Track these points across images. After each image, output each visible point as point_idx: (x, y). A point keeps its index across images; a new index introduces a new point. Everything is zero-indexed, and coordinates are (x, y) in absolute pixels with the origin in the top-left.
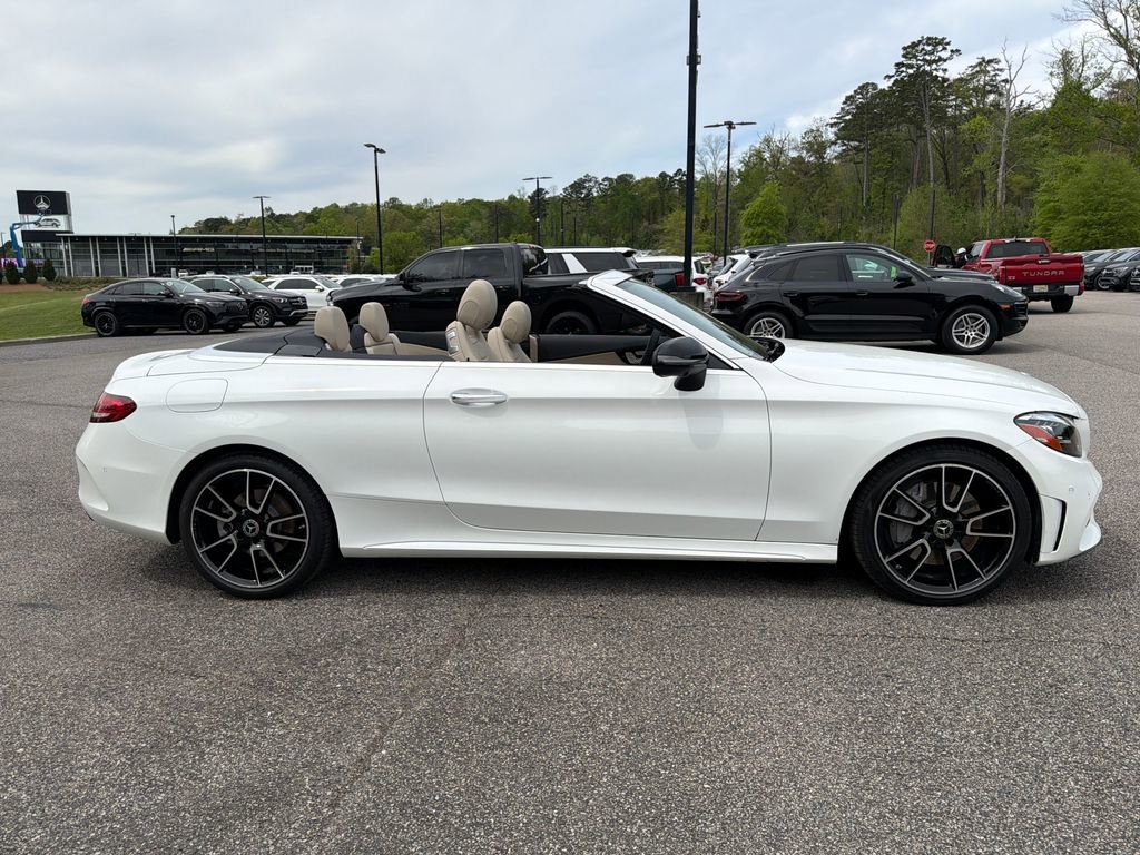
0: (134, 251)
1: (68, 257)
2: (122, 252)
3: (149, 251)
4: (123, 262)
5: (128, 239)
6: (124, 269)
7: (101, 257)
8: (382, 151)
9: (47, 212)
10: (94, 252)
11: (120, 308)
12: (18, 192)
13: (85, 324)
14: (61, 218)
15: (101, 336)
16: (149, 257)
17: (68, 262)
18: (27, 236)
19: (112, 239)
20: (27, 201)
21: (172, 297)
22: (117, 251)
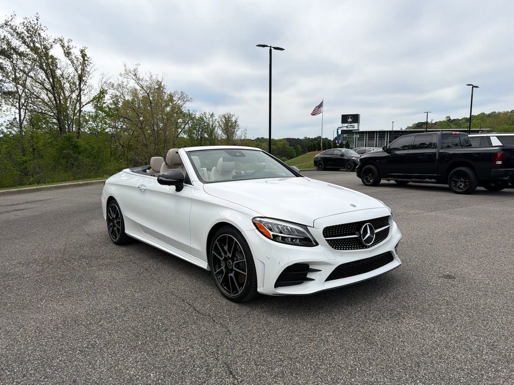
0: (381, 137)
1: (356, 140)
2: (377, 137)
3: (387, 137)
4: (376, 141)
5: (380, 132)
6: (376, 144)
7: (368, 140)
8: (477, 87)
9: (351, 123)
10: (366, 138)
11: (326, 160)
12: (342, 115)
13: (315, 166)
14: (356, 125)
15: (318, 170)
16: (387, 139)
17: (356, 142)
18: (343, 132)
19: (373, 132)
20: (345, 119)
21: (343, 156)
22: (374, 137)
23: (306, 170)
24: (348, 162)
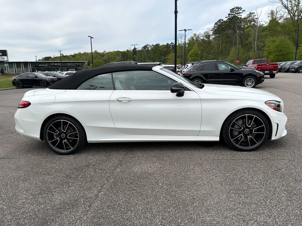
0: (25, 66)
1: (7, 68)
2: (22, 66)
3: (30, 66)
4: (23, 69)
5: (24, 62)
6: (23, 71)
7: (17, 68)
8: (93, 38)
9: (1, 56)
10: (15, 66)
11: (23, 81)
13: (13, 85)
14: (5, 57)
15: (18, 88)
16: (30, 67)
19: (20, 63)
21: (37, 78)
22: (21, 66)
24: (41, 82)
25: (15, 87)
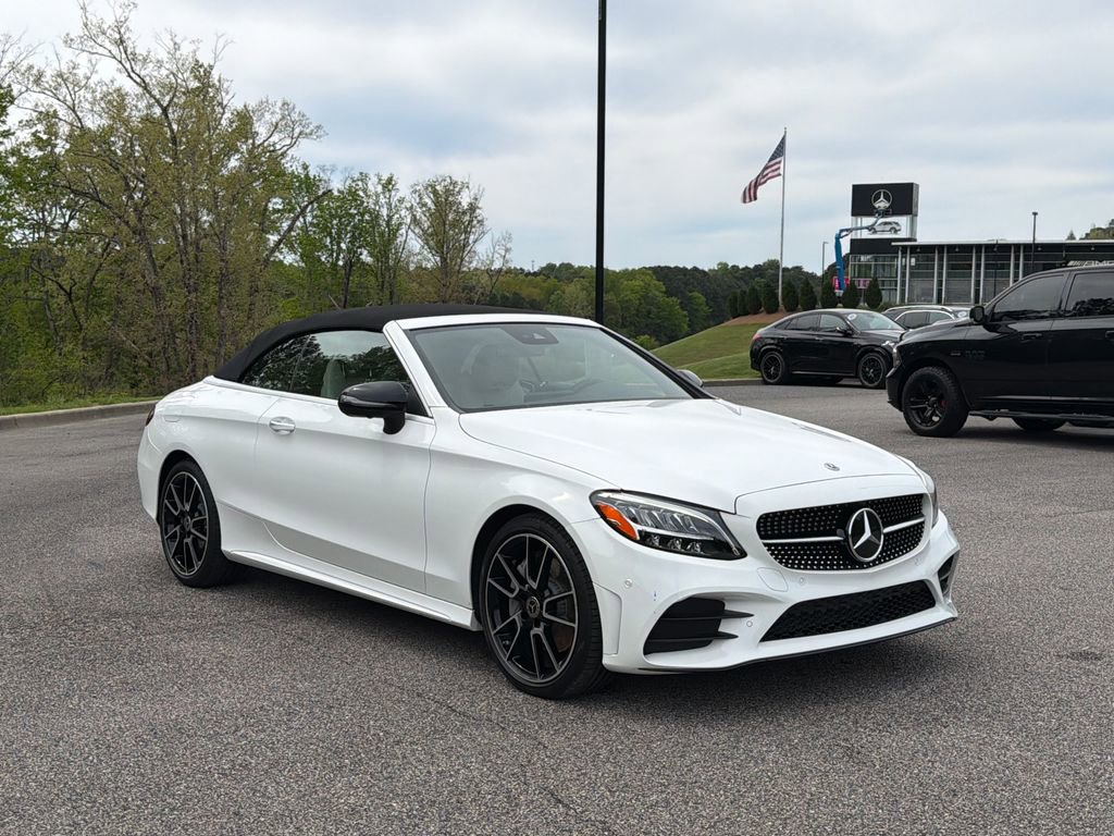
0: (995, 267)
1: (904, 275)
2: (978, 266)
3: (1017, 266)
4: (978, 283)
5: (989, 248)
7: (948, 275)
9: (886, 213)
11: (790, 348)
12: (855, 187)
13: (753, 367)
14: (903, 221)
15: (766, 383)
16: (1016, 274)
17: (903, 284)
18: (859, 246)
19: (966, 249)
20: (863, 198)
21: (849, 336)
22: (971, 265)
23: (723, 384)
24: (866, 357)
25: (756, 376)
